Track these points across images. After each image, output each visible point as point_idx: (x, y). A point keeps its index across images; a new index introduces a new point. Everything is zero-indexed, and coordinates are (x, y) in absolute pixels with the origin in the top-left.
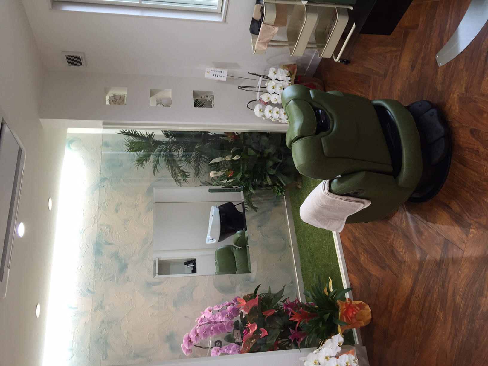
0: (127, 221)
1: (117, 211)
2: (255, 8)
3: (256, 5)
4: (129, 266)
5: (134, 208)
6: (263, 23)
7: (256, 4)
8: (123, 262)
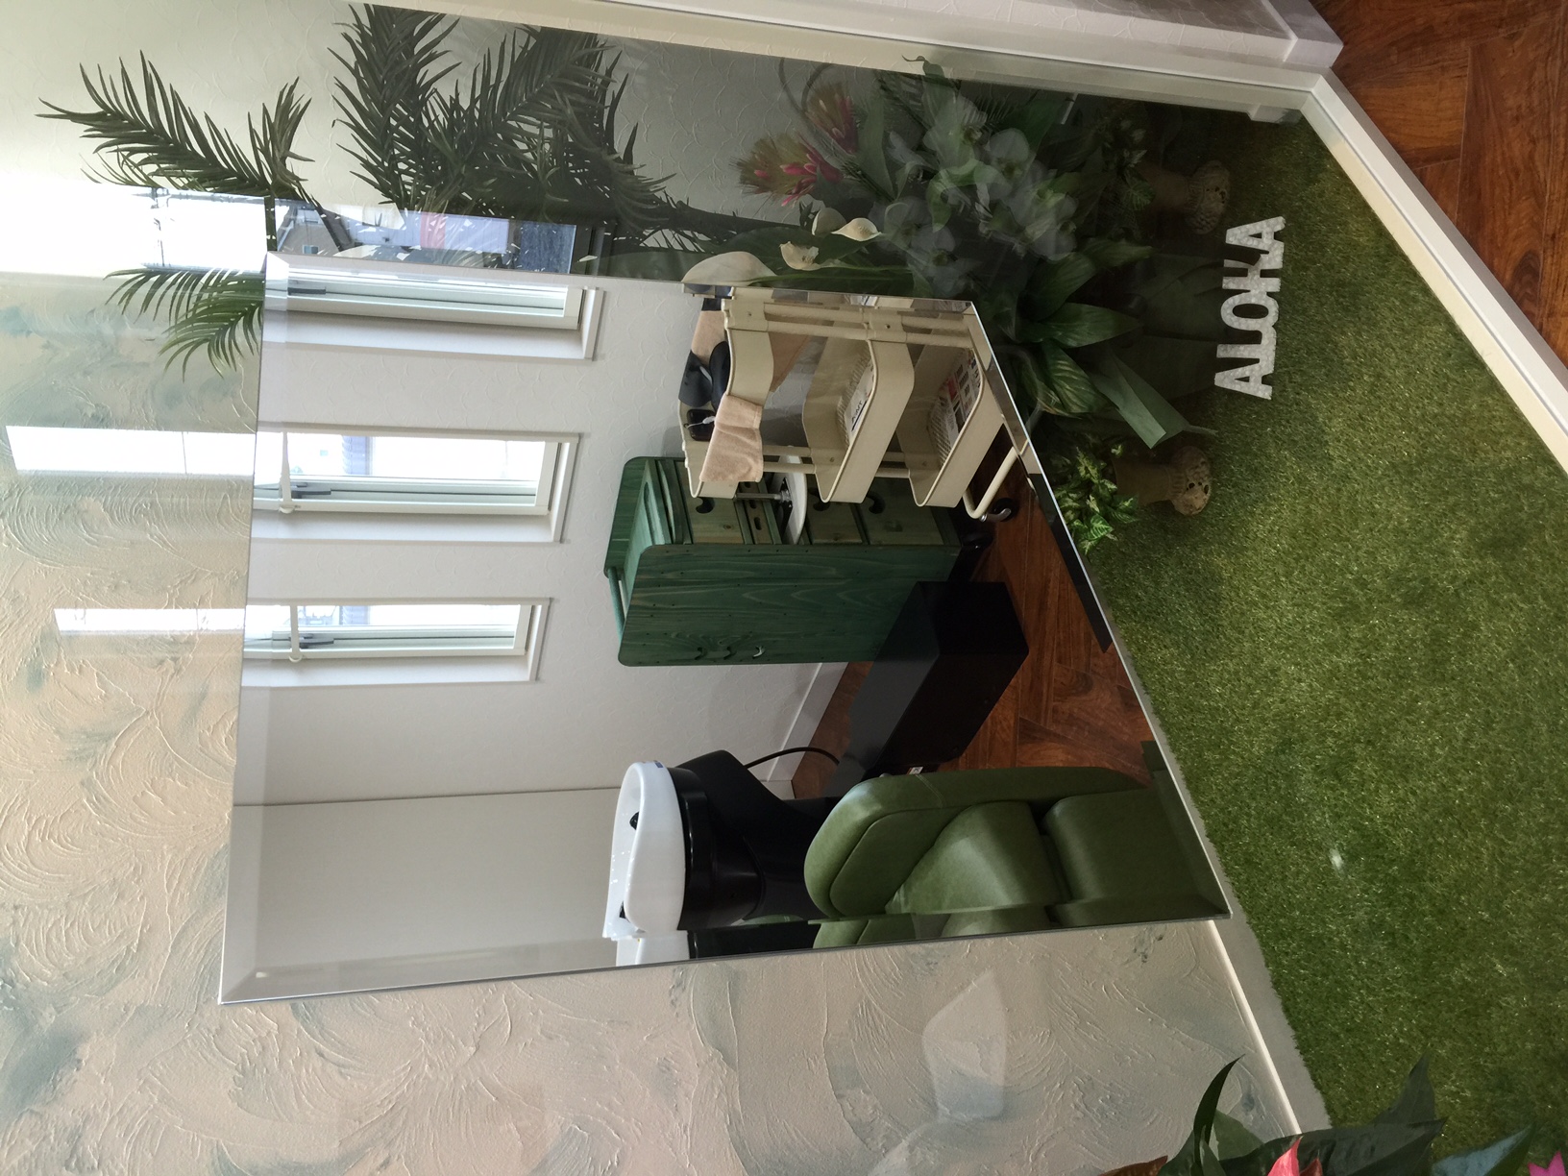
0: (106, 738)
1: (36, 677)
2: (700, 319)
3: (702, 313)
4: (85, 1051)
5: (161, 662)
6: (729, 394)
7: (703, 309)
8: (48, 1019)
